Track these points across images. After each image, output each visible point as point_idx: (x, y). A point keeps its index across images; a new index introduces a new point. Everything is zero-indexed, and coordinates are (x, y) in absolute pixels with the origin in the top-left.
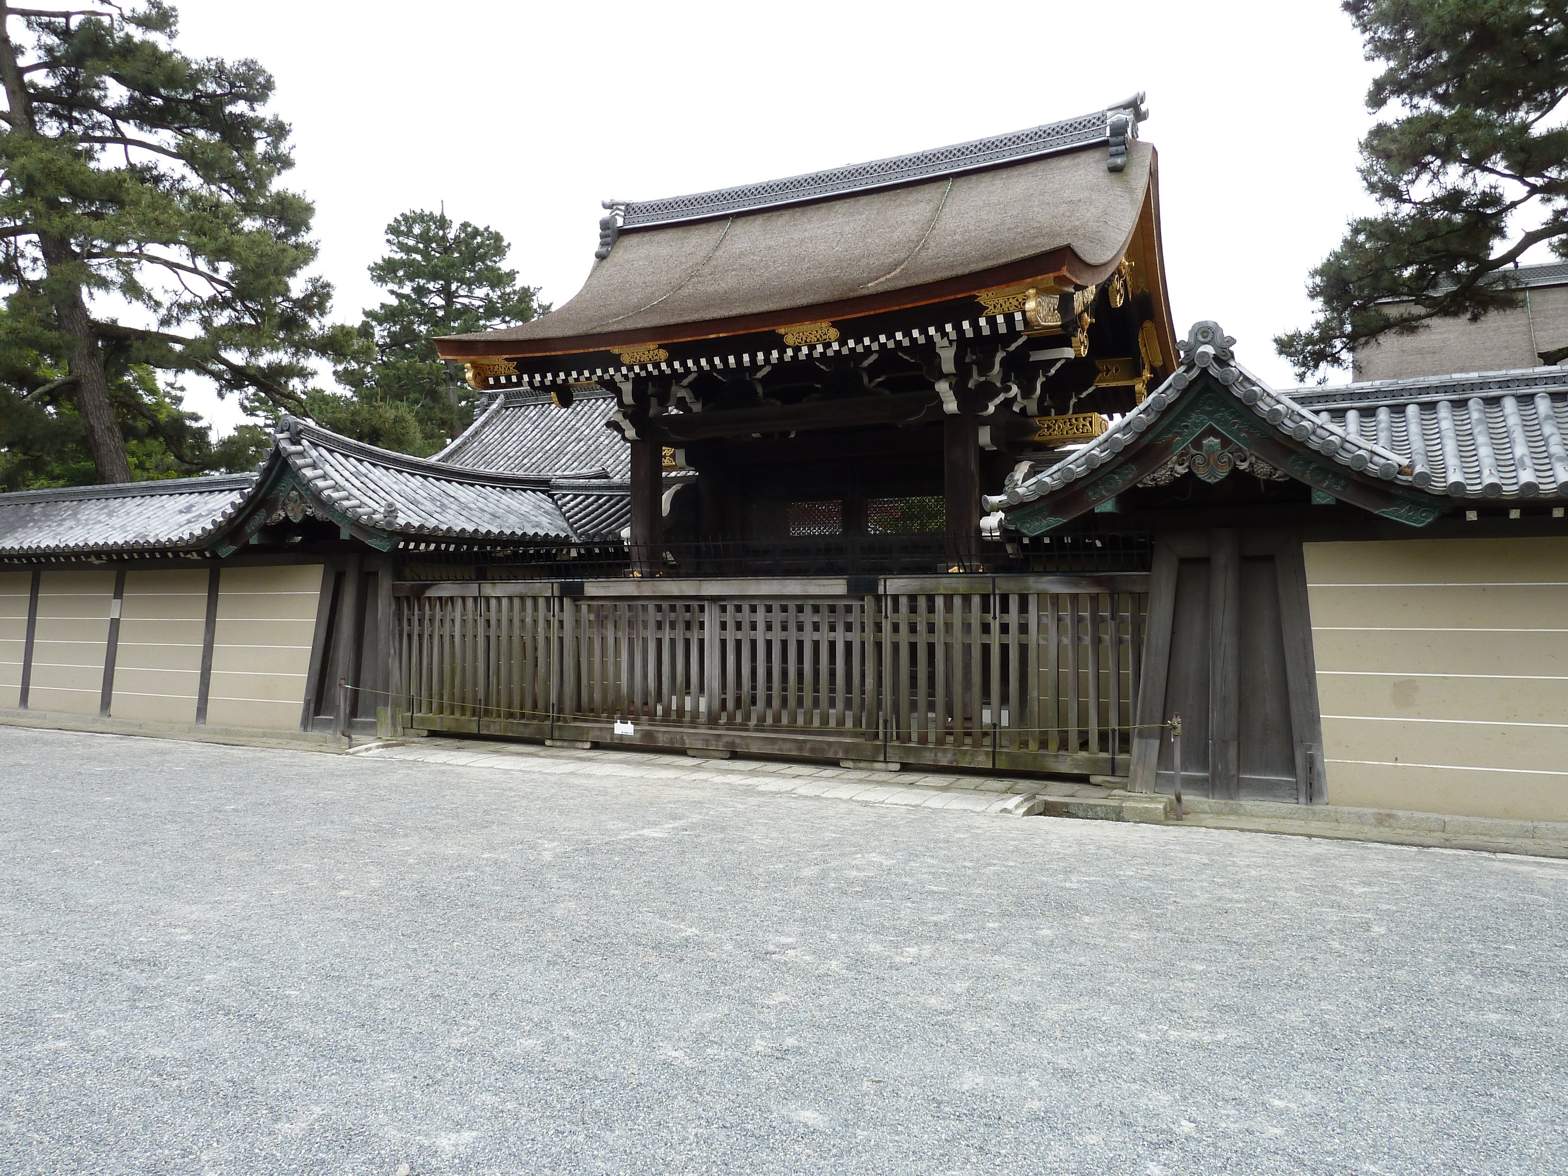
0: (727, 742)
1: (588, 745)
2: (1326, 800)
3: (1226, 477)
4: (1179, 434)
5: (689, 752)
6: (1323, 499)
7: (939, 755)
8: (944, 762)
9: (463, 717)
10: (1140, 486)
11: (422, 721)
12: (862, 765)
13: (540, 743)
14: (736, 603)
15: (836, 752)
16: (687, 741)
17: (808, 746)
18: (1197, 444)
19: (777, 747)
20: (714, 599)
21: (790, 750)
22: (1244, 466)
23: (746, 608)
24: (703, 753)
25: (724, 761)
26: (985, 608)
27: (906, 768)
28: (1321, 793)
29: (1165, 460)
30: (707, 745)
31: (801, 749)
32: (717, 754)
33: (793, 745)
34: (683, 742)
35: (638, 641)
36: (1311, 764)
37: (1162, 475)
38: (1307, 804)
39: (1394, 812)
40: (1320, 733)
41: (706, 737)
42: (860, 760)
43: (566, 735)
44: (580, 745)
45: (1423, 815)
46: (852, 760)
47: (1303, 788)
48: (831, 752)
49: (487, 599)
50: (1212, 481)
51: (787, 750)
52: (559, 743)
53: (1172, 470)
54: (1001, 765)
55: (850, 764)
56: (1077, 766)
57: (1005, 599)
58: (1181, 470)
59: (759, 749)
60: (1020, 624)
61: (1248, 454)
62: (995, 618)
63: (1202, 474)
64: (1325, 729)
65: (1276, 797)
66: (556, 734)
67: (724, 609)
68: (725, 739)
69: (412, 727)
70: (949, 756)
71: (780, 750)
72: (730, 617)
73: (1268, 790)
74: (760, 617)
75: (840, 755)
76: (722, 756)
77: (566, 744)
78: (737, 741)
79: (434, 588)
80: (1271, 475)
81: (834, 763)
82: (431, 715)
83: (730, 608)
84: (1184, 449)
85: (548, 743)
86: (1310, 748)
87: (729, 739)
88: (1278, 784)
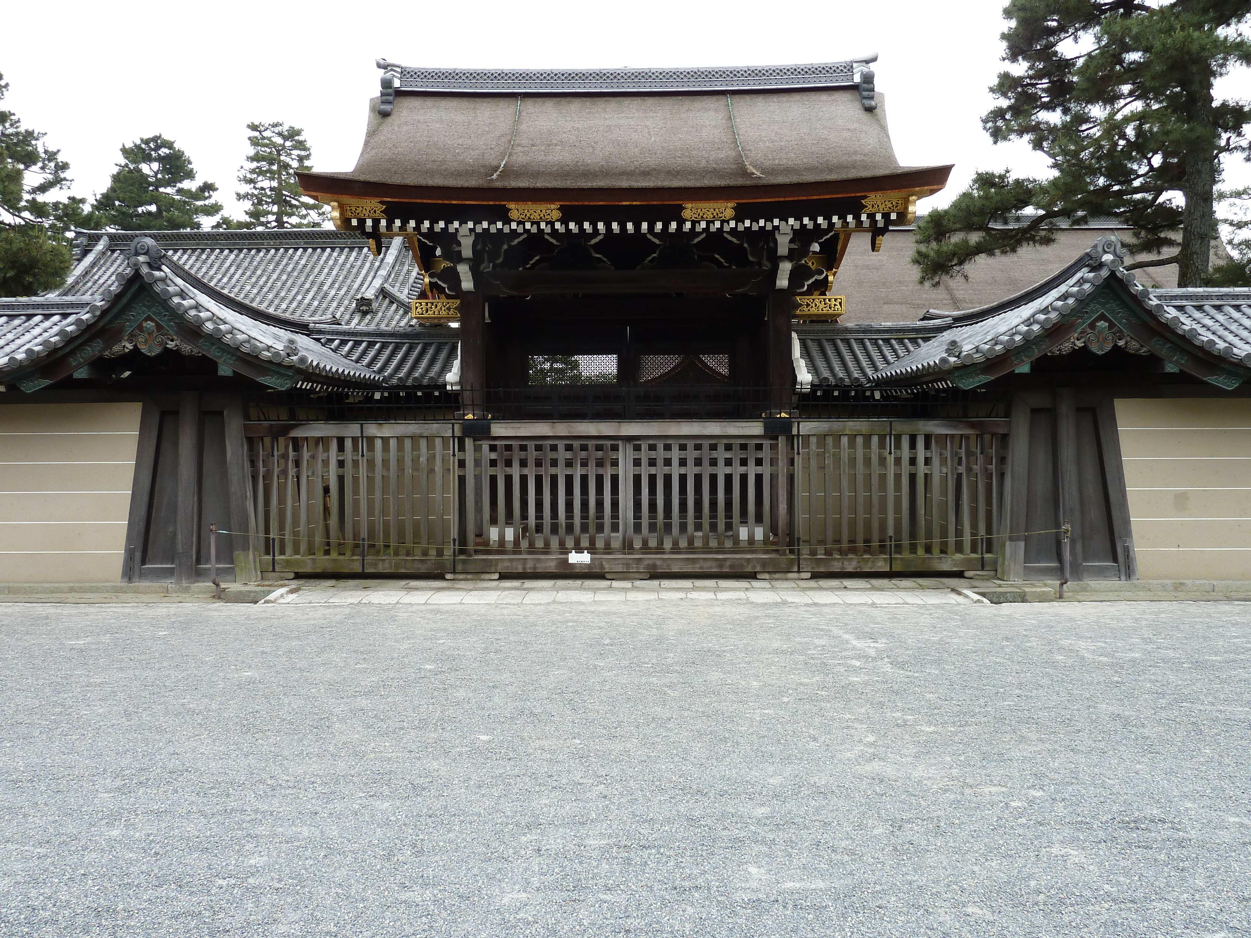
0: (648, 565)
1: (496, 576)
2: (1137, 576)
3: (1110, 350)
4: (1081, 318)
5: (607, 576)
6: (1172, 368)
7: (846, 563)
8: (850, 568)
9: (341, 557)
10: (1049, 354)
11: (288, 563)
12: (777, 576)
13: (440, 577)
14: (651, 442)
15: (754, 567)
16: (606, 566)
17: (728, 563)
18: (1092, 326)
19: (697, 566)
20: (629, 439)
21: (711, 568)
22: (1121, 343)
23: (660, 446)
24: (621, 576)
25: (645, 582)
26: (882, 445)
27: (815, 576)
28: (1134, 571)
29: (1069, 336)
30: (628, 568)
31: (721, 566)
32: (637, 576)
33: (714, 564)
34: (602, 567)
35: (546, 477)
36: (1127, 551)
37: (1066, 347)
38: (1127, 580)
39: (1184, 581)
40: (1131, 531)
41: (624, 562)
42: (775, 572)
43: (471, 568)
44: (487, 576)
45: (1201, 582)
46: (768, 572)
47: (1123, 569)
48: (750, 567)
49: (371, 440)
50: (1100, 353)
51: (708, 568)
52: (462, 576)
53: (1073, 343)
54: (897, 568)
55: (767, 576)
56: (956, 565)
57: (898, 438)
58: (1079, 344)
59: (680, 569)
60: (910, 458)
61: (1126, 334)
62: (890, 453)
63: (1095, 348)
64: (1134, 528)
65: (1105, 577)
66: (459, 568)
67: (637, 448)
68: (646, 562)
69: (274, 570)
70: (854, 563)
71: (701, 568)
72: (644, 455)
73: (1100, 573)
74: (675, 455)
75: (758, 569)
76: (641, 577)
77: (469, 577)
78: (658, 563)
79: (303, 428)
80: (1139, 350)
81: (752, 576)
82: (298, 557)
83: (644, 446)
84: (1083, 329)
85: (448, 576)
86: (1125, 542)
87: (650, 562)
88: (1106, 568)
